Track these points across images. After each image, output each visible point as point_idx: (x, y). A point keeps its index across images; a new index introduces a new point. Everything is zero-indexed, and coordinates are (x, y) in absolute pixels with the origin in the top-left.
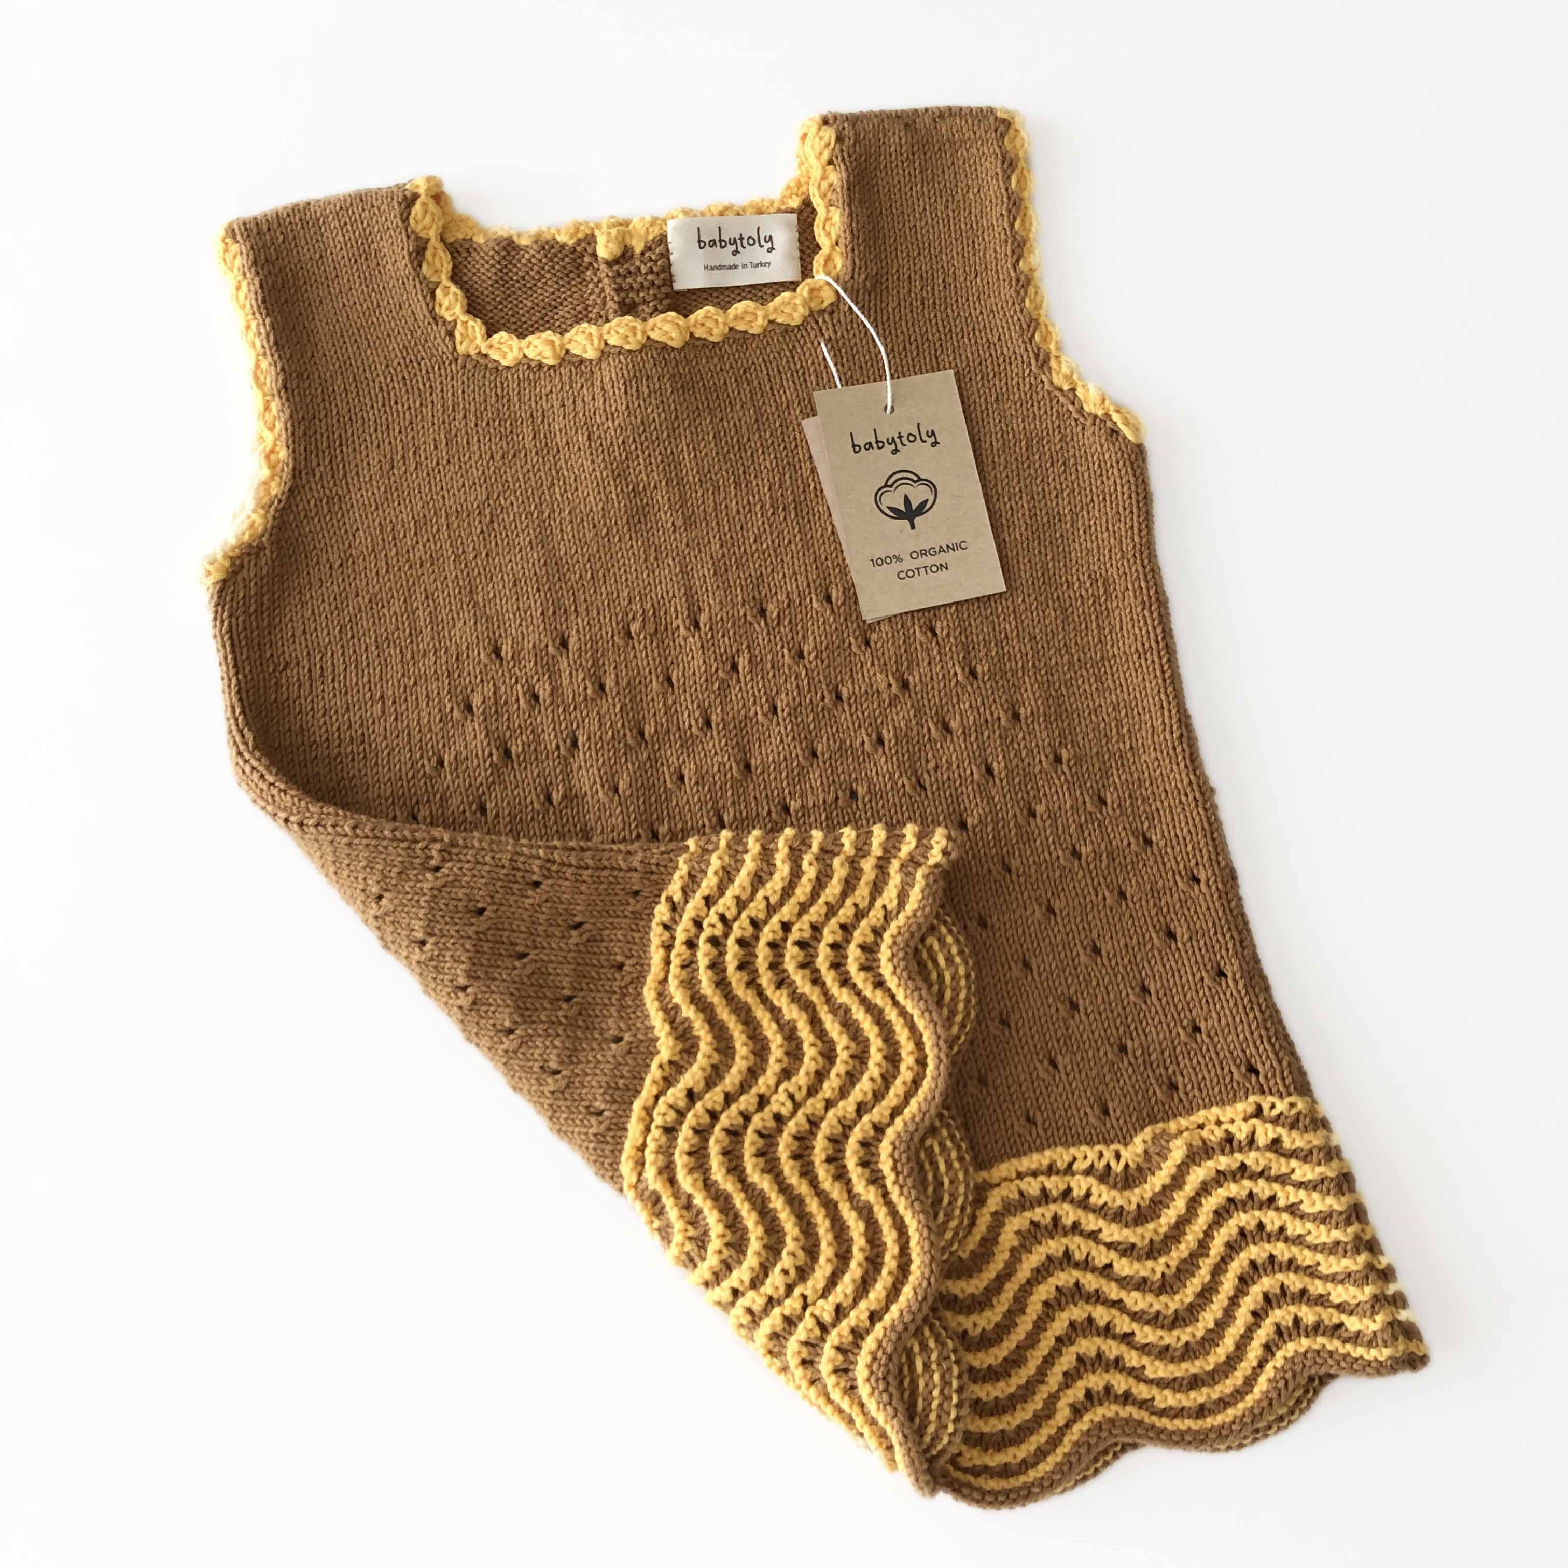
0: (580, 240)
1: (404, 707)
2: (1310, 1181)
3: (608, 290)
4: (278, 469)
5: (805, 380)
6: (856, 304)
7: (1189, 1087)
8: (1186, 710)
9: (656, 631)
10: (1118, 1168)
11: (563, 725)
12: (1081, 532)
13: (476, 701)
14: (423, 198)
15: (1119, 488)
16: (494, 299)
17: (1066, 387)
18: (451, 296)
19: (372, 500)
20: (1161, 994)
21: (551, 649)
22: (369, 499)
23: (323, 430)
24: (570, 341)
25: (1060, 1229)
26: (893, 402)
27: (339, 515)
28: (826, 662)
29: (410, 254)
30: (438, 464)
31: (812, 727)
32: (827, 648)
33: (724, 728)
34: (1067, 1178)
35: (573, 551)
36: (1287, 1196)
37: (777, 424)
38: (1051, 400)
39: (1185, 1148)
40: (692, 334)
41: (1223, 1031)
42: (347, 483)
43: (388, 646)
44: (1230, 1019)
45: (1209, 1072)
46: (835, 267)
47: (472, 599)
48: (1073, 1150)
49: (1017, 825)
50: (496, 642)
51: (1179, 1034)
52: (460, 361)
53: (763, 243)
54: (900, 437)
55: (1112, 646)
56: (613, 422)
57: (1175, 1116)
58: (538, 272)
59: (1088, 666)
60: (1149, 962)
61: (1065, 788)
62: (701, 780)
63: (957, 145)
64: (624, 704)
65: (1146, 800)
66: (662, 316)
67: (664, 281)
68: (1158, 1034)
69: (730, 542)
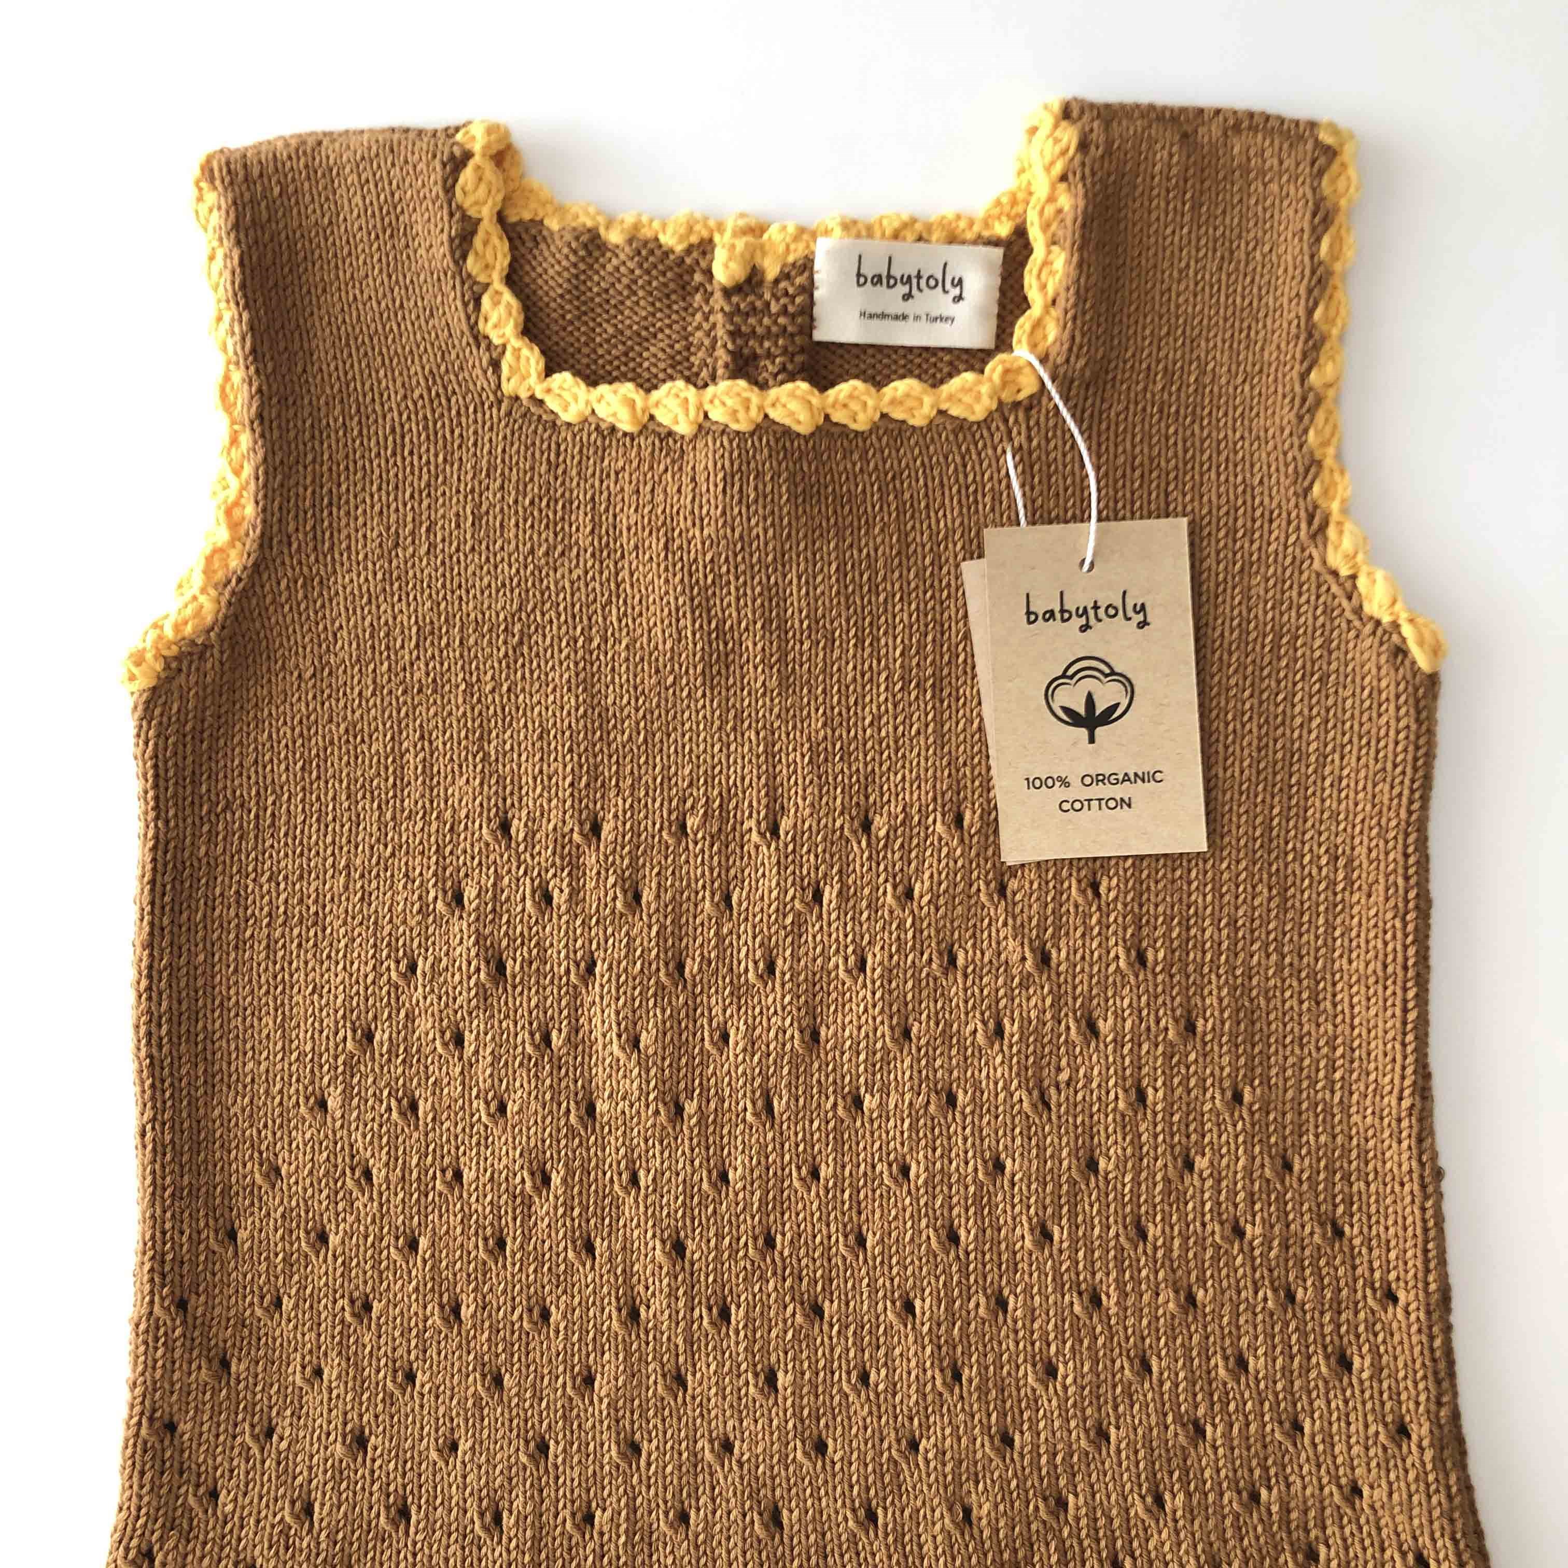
0: (691, 245)
1: (374, 884)
3: (720, 332)
4: (242, 532)
5: (976, 502)
6: (1066, 401)
9: (720, 830)
11: (579, 943)
12: (1327, 783)
13: (470, 893)
14: (477, 159)
15: (1392, 733)
16: (563, 317)
17: (1344, 572)
18: (502, 308)
19: (364, 589)
20: (1317, 1440)
21: (576, 837)
22: (360, 586)
23: (308, 481)
24: (657, 404)
26: (1094, 555)
27: (319, 604)
28: (942, 911)
29: (451, 240)
30: (458, 550)
31: (909, 996)
32: (946, 891)
33: (791, 980)
35: (625, 701)
37: (927, 561)
38: (1319, 586)
40: (827, 417)
41: (1392, 1508)
42: (333, 559)
43: (364, 797)
44: (1405, 1496)
45: (1364, 1550)
46: (1045, 337)
47: (481, 748)
49: (1167, 1180)
50: (506, 812)
51: (1331, 1494)
52: (504, 406)
53: (948, 286)
54: (1096, 607)
55: (1341, 956)
56: (702, 529)
58: (628, 286)
59: (1303, 974)
60: (1309, 1392)
61: (1241, 1139)
62: (752, 1043)
63: (1252, 175)
64: (663, 927)
65: (1347, 1177)
66: (789, 386)
67: (801, 327)
68: (1304, 1488)
69: (837, 720)
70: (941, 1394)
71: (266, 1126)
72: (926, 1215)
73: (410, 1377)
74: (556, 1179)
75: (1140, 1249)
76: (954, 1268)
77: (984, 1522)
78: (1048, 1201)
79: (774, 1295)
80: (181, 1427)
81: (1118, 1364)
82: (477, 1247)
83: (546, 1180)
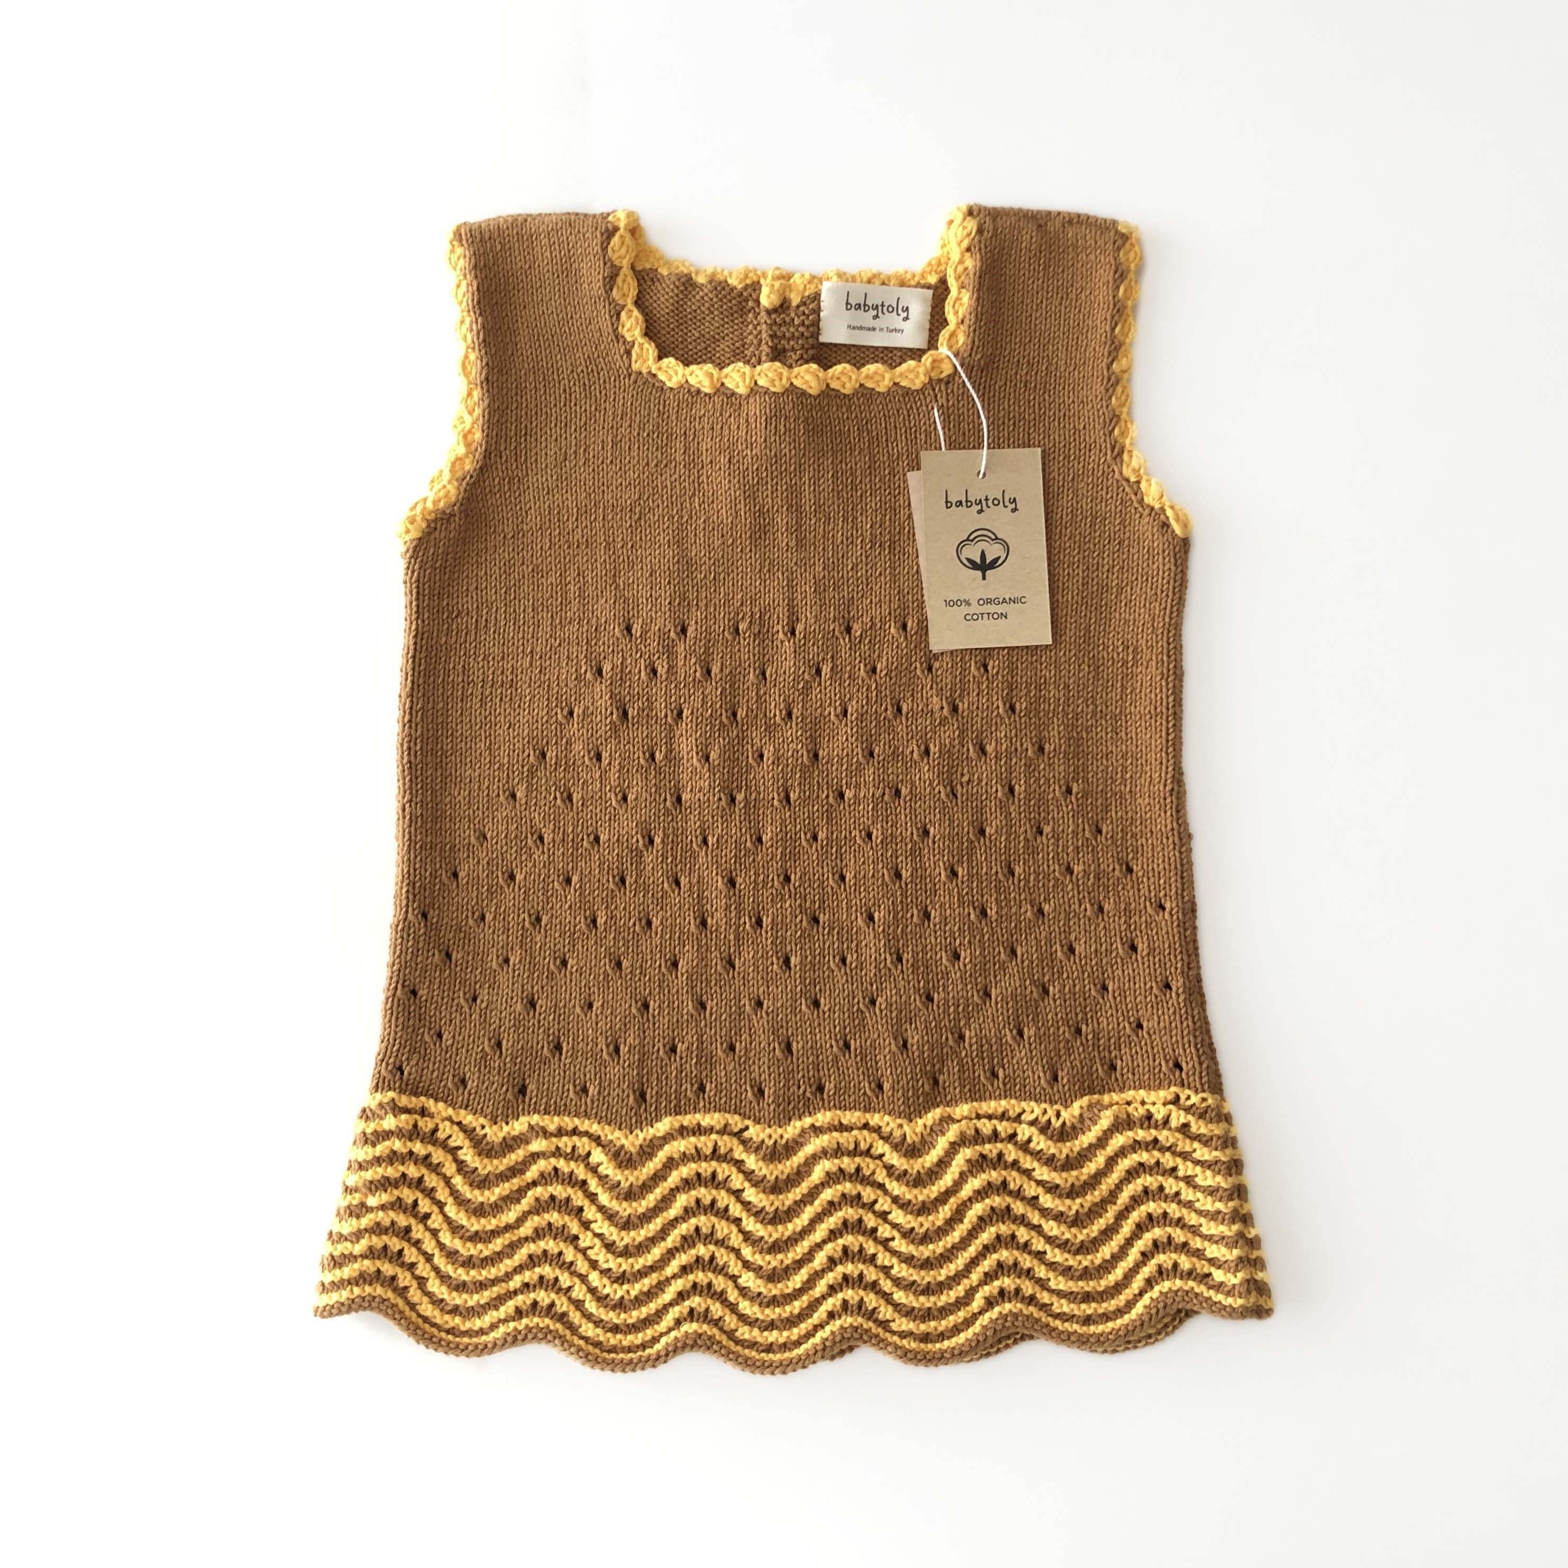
0: (747, 285)
1: (548, 663)
2: (1206, 1161)
3: (764, 335)
4: (473, 448)
5: (916, 437)
6: (970, 379)
7: (1125, 1070)
8: (1180, 768)
9: (759, 632)
10: (1056, 1124)
11: (673, 699)
12: (1123, 604)
13: (607, 667)
14: (622, 231)
15: (1161, 573)
16: (668, 326)
17: (1133, 479)
18: (633, 319)
19: (545, 485)
20: (1116, 994)
21: (672, 634)
22: (543, 484)
23: (513, 420)
24: (726, 376)
25: (1002, 1164)
26: (986, 469)
27: (517, 494)
28: (893, 680)
29: (604, 278)
30: (603, 463)
31: (873, 731)
32: (896, 668)
33: (802, 721)
34: (1015, 1125)
35: (702, 554)
36: (1186, 1168)
37: (887, 472)
38: (1118, 488)
39: (1112, 1118)
40: (828, 385)
41: (1160, 1032)
42: (527, 467)
43: (542, 610)
44: (1167, 1024)
45: (1143, 1061)
46: (957, 342)
47: (615, 581)
48: (1024, 1104)
49: (1027, 840)
50: (629, 620)
51: (1125, 1027)
52: (632, 378)
53: (900, 311)
54: (987, 499)
55: (1131, 705)
56: (752, 450)
57: (1110, 1091)
58: (709, 309)
59: (1108, 717)
60: (1112, 967)
61: (1071, 814)
62: (777, 760)
63: (1079, 250)
64: (724, 689)
65: (1134, 836)
66: (806, 366)
67: (812, 333)
68: (1108, 1025)
69: (831, 566)
70: (890, 970)
71: (478, 808)
72: (882, 861)
73: (564, 963)
74: (657, 840)
75: (1010, 881)
76: (899, 893)
77: (915, 1047)
78: (955, 852)
79: (789, 910)
80: (420, 992)
81: (997, 950)
82: (608, 881)
83: (651, 842)
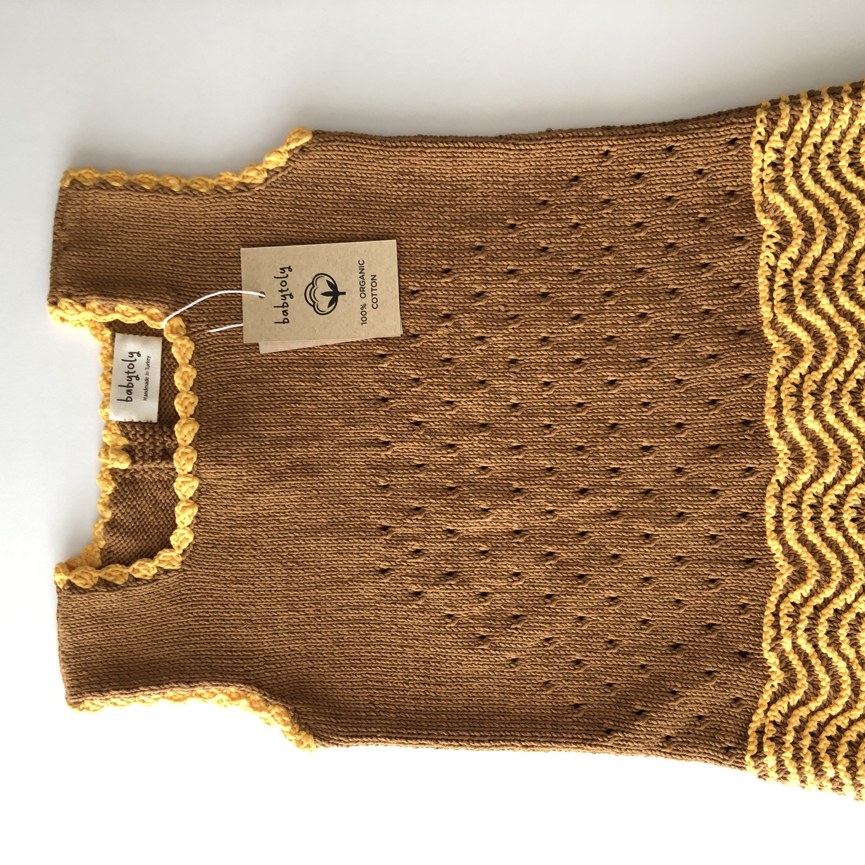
0: (113, 479)
1: (410, 634)
2: (810, 119)
3: (152, 466)
4: (242, 693)
5: (233, 347)
6: (187, 304)
7: (735, 184)
8: (496, 138)
9: (386, 469)
10: (778, 238)
11: (438, 537)
12: (364, 183)
13: (414, 588)
14: (71, 578)
15: (340, 153)
16: (145, 540)
17: (266, 175)
18: (140, 568)
19: (271, 636)
20: (675, 190)
21: (388, 538)
22: (270, 638)
23: (219, 661)
24: (185, 496)
25: (808, 281)
26: (257, 292)
27: (278, 658)
28: (424, 365)
29: (108, 591)
30: (253, 591)
31: (465, 381)
32: (415, 363)
33: (457, 437)
34: (778, 270)
35: (325, 514)
36: (815, 137)
37: (260, 370)
38: (273, 187)
39: (775, 194)
40: (191, 416)
41: (706, 155)
42: (257, 651)
43: (369, 638)
44: (700, 149)
45: (728, 169)
46: (157, 314)
47: (346, 582)
48: (762, 264)
49: (551, 260)
50: (377, 571)
51: (701, 184)
52: (186, 568)
53: (133, 359)
54: (282, 291)
55: (444, 177)
56: (243, 476)
57: (751, 196)
58: (131, 509)
59: (454, 195)
60: (653, 193)
61: (532, 225)
62: (488, 456)
63: (83, 217)
64: (431, 497)
65: (549, 175)
66: (176, 433)
67: (150, 428)
68: (698, 196)
69: (334, 413)
70: (654, 368)
71: (524, 688)
72: (567, 374)
73: (645, 622)
74: (550, 549)
75: (584, 273)
76: (593, 361)
77: (715, 349)
78: (561, 316)
79: (606, 447)
80: (668, 734)
81: (639, 284)
82: (582, 588)
83: (551, 554)
